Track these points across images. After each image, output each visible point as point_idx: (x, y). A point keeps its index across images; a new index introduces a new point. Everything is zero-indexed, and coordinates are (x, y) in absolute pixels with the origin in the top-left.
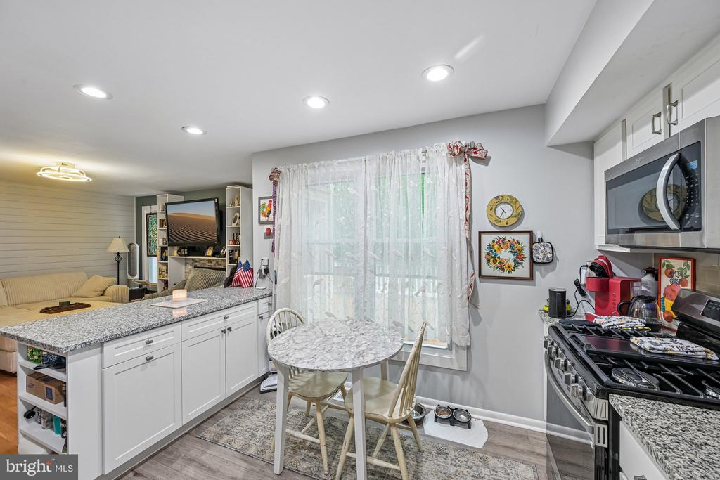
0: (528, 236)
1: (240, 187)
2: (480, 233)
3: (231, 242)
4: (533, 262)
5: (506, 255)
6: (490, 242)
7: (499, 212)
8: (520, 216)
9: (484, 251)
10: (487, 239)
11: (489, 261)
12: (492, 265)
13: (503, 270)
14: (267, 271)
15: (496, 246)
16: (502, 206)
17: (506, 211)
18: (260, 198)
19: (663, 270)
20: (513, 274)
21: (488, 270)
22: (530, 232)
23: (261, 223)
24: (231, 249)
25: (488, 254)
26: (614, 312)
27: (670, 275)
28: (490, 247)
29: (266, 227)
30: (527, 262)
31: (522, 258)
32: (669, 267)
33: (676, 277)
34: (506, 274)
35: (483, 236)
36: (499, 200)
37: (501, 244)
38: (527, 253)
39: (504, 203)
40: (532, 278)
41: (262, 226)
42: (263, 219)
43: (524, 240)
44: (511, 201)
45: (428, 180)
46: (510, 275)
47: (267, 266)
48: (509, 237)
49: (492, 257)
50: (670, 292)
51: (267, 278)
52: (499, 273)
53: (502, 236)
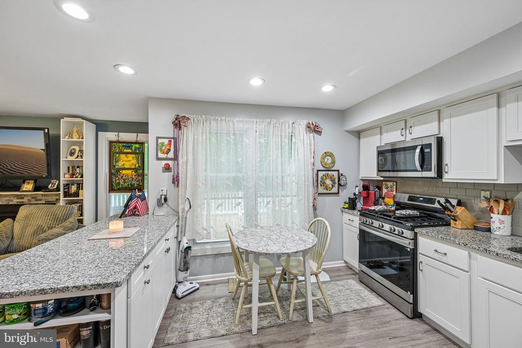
0: (337, 173)
1: (84, 121)
2: (318, 171)
3: (67, 176)
4: (339, 185)
5: (328, 182)
6: (322, 176)
7: (326, 160)
8: (333, 163)
9: (319, 180)
10: (321, 174)
11: (321, 185)
12: (323, 187)
13: (327, 189)
14: (166, 200)
15: (325, 178)
16: (328, 157)
17: (328, 160)
18: (158, 138)
19: (384, 186)
20: (331, 191)
21: (321, 190)
22: (338, 171)
23: (158, 159)
24: (65, 183)
25: (321, 181)
26: (372, 204)
27: (387, 188)
28: (322, 178)
29: (164, 162)
30: (336, 185)
31: (335, 183)
32: (386, 185)
33: (389, 189)
34: (328, 192)
35: (319, 172)
36: (327, 154)
37: (326, 176)
38: (337, 181)
39: (328, 156)
40: (338, 193)
41: (159, 162)
42: (161, 155)
43: (335, 174)
44: (331, 155)
45: (293, 140)
46: (330, 192)
47: (166, 195)
48: (330, 173)
49: (323, 184)
50: (386, 195)
51: (165, 205)
52: (325, 191)
53: (327, 172)
